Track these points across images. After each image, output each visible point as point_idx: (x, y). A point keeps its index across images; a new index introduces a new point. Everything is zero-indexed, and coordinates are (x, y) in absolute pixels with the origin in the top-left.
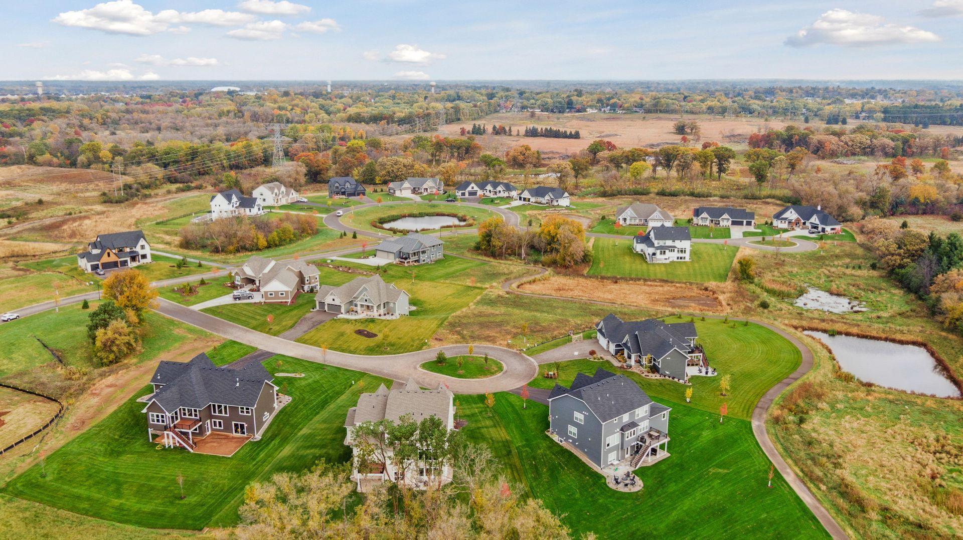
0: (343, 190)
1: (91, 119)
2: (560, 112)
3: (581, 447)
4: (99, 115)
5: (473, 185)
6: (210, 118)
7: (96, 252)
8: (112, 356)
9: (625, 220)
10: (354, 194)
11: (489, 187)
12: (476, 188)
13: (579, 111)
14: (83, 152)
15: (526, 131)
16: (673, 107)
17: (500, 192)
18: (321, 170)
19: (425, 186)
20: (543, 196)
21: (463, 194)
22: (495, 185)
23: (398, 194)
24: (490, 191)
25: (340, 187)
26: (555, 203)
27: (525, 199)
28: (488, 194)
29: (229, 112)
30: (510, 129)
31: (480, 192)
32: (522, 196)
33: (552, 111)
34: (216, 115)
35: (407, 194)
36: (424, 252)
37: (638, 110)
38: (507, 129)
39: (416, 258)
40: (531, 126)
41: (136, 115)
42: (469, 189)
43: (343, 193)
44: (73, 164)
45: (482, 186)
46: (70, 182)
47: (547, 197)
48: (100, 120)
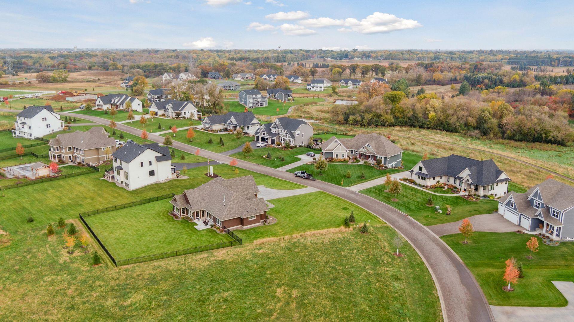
1: (108, 59)
2: (340, 59)
3: (244, 103)
4: (111, 57)
5: (265, 75)
6: (163, 59)
7: (127, 82)
8: (137, 94)
11: (272, 76)
12: (266, 77)
14: (110, 66)
15: (313, 65)
18: (208, 72)
19: (247, 76)
20: (290, 79)
22: (274, 76)
23: (236, 79)
24: (272, 78)
25: (213, 76)
26: (295, 81)
29: (172, 56)
30: (305, 64)
31: (268, 79)
33: (336, 59)
34: (166, 58)
35: (239, 79)
36: (233, 86)
38: (304, 64)
39: (230, 88)
40: (315, 63)
41: (128, 57)
42: (264, 77)
44: (107, 70)
45: (269, 76)
46: (107, 76)
47: (292, 79)
48: (112, 59)
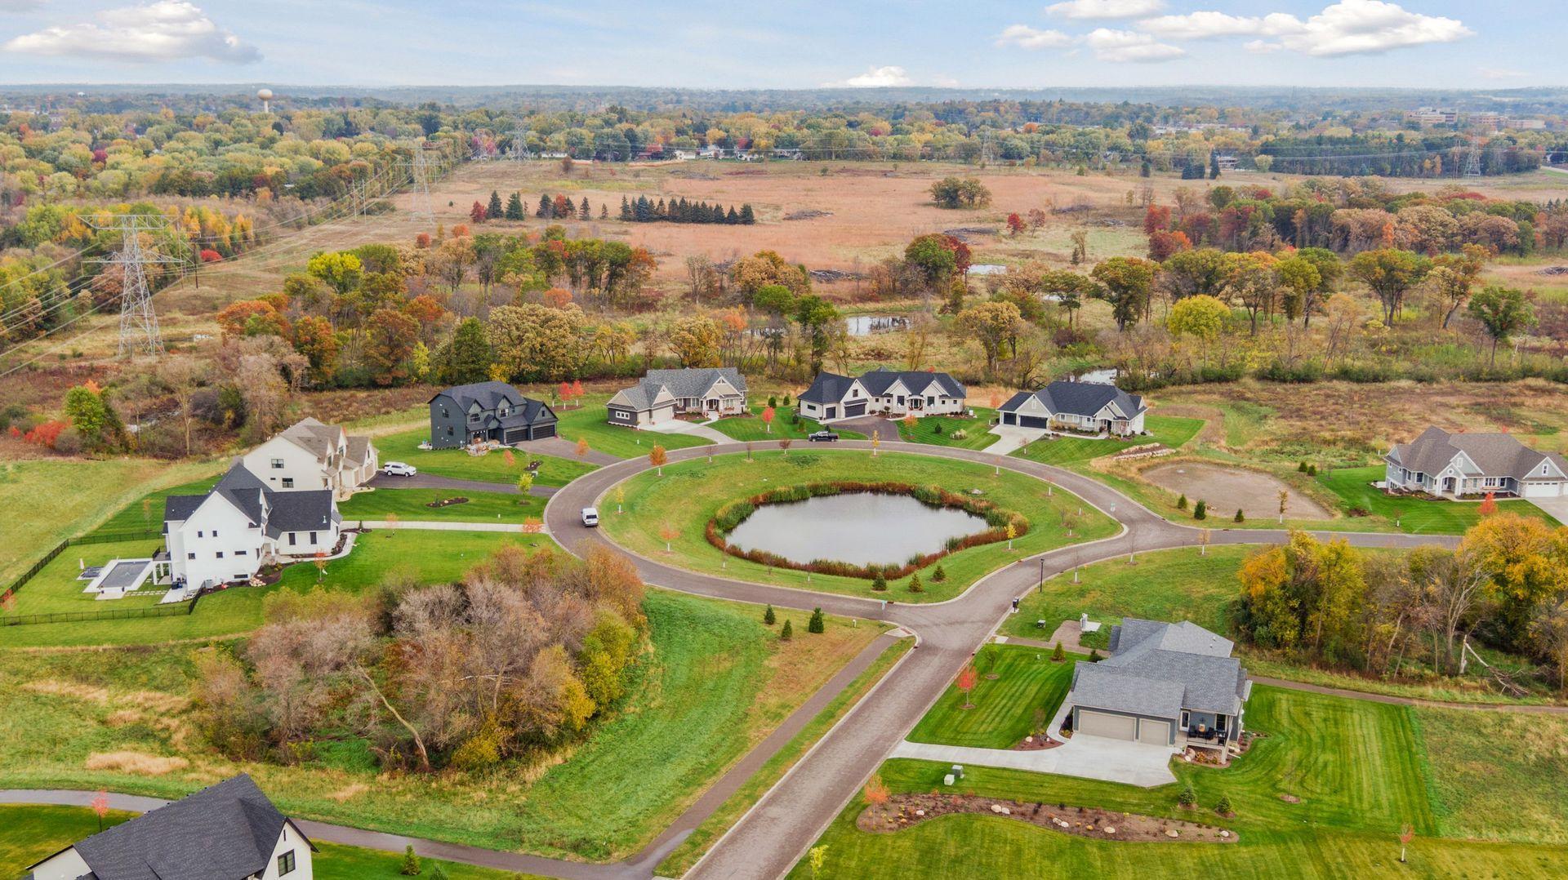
0: (493, 425)
5: (856, 385)
9: (1450, 483)
10: (525, 435)
12: (863, 394)
13: (657, 156)
15: (625, 208)
16: (860, 146)
17: (931, 400)
19: (711, 395)
21: (831, 413)
22: (917, 381)
23: (643, 423)
24: (901, 400)
25: (483, 416)
27: (1028, 422)
28: (895, 407)
30: (586, 204)
31: (874, 405)
32: (1020, 412)
35: (665, 420)
37: (785, 152)
38: (577, 203)
40: (633, 197)
42: (848, 397)
43: (495, 434)
47: (1104, 414)
